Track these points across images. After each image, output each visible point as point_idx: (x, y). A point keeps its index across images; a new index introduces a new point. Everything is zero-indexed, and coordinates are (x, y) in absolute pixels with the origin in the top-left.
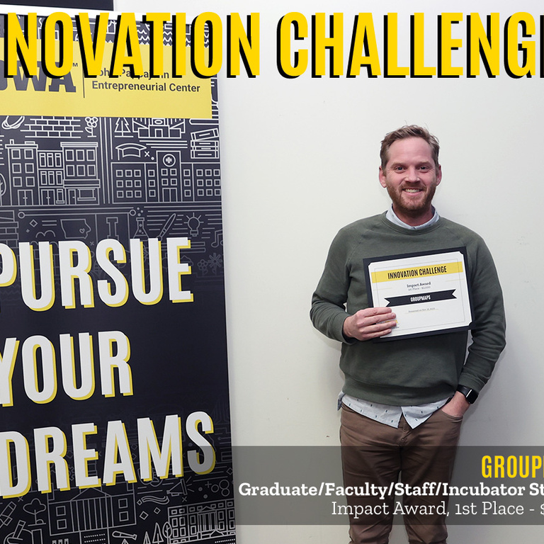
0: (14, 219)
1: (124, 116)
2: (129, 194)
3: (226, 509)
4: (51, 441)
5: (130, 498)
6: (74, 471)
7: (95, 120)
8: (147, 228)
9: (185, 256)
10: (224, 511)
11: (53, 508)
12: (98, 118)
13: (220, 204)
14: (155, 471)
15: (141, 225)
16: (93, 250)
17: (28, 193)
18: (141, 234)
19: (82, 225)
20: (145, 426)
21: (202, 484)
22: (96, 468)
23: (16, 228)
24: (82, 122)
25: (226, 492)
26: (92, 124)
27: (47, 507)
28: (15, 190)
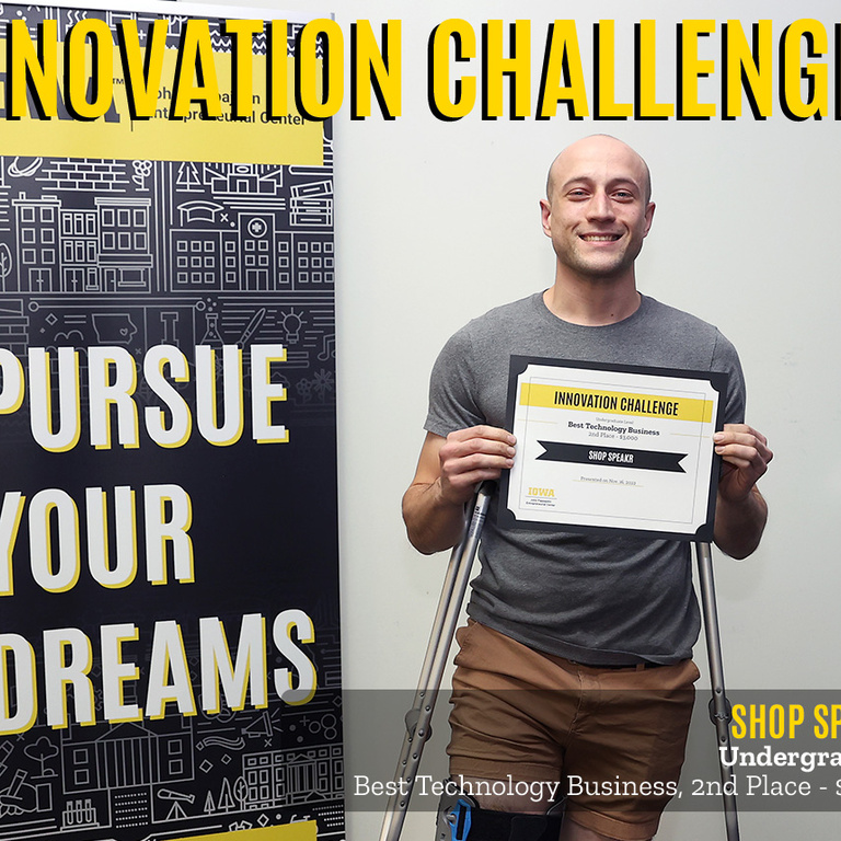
0: (22, 312)
1: (192, 159)
2: (196, 278)
3: (331, 758)
4: (68, 649)
5: (186, 739)
6: (102, 696)
7: (148, 165)
8: (221, 329)
9: (277, 373)
10: (328, 761)
11: (68, 751)
12: (153, 162)
13: (333, 295)
14: (224, 698)
15: (212, 325)
16: (140, 361)
17: (45, 274)
18: (212, 338)
19: (123, 322)
20: (211, 630)
21: (295, 720)
22: (135, 692)
23: (24, 326)
24: (128, 167)
25: (330, 733)
26: (142, 170)
27: (60, 751)
28: (24, 269)
